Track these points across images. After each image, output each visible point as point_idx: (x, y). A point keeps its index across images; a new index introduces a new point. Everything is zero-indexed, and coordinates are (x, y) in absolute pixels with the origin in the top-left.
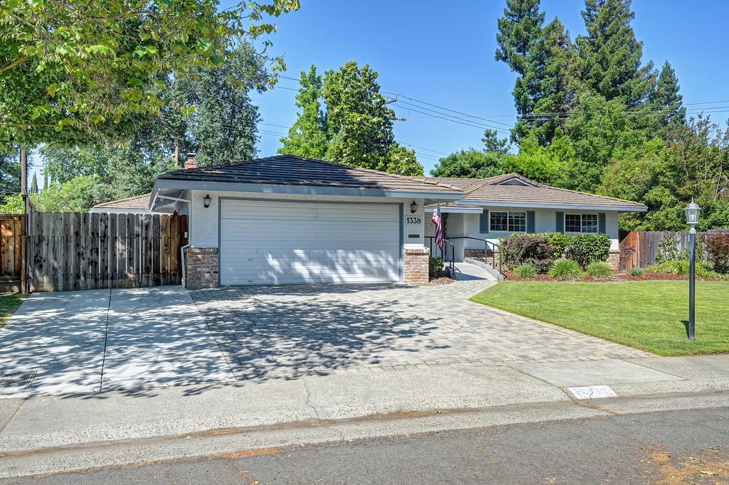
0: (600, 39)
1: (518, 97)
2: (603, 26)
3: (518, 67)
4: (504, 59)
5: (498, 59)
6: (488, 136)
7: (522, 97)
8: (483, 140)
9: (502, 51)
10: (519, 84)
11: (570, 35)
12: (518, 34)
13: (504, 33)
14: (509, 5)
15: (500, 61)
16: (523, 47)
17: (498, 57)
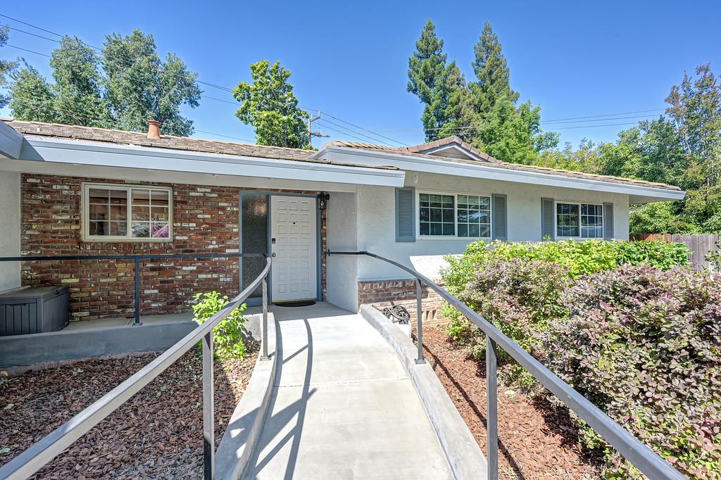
0: (488, 82)
1: (426, 121)
2: (491, 73)
3: (426, 99)
4: (415, 91)
5: (409, 91)
7: (430, 121)
9: (412, 84)
10: (427, 111)
11: (465, 78)
12: (425, 70)
13: (414, 70)
14: (418, 47)
15: (411, 92)
16: (430, 81)
17: (410, 89)
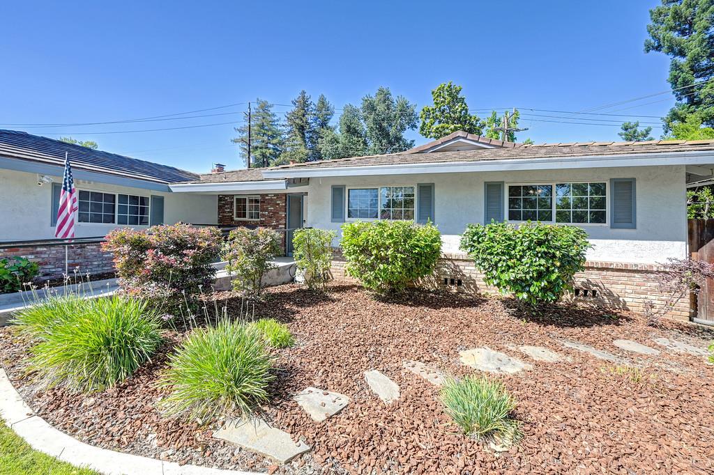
1: (674, 81)
4: (658, 48)
5: (648, 51)
6: (626, 129)
7: (680, 80)
8: (620, 135)
9: (653, 41)
10: (676, 67)
12: (677, 15)
13: (656, 21)
15: (652, 52)
17: (649, 48)
